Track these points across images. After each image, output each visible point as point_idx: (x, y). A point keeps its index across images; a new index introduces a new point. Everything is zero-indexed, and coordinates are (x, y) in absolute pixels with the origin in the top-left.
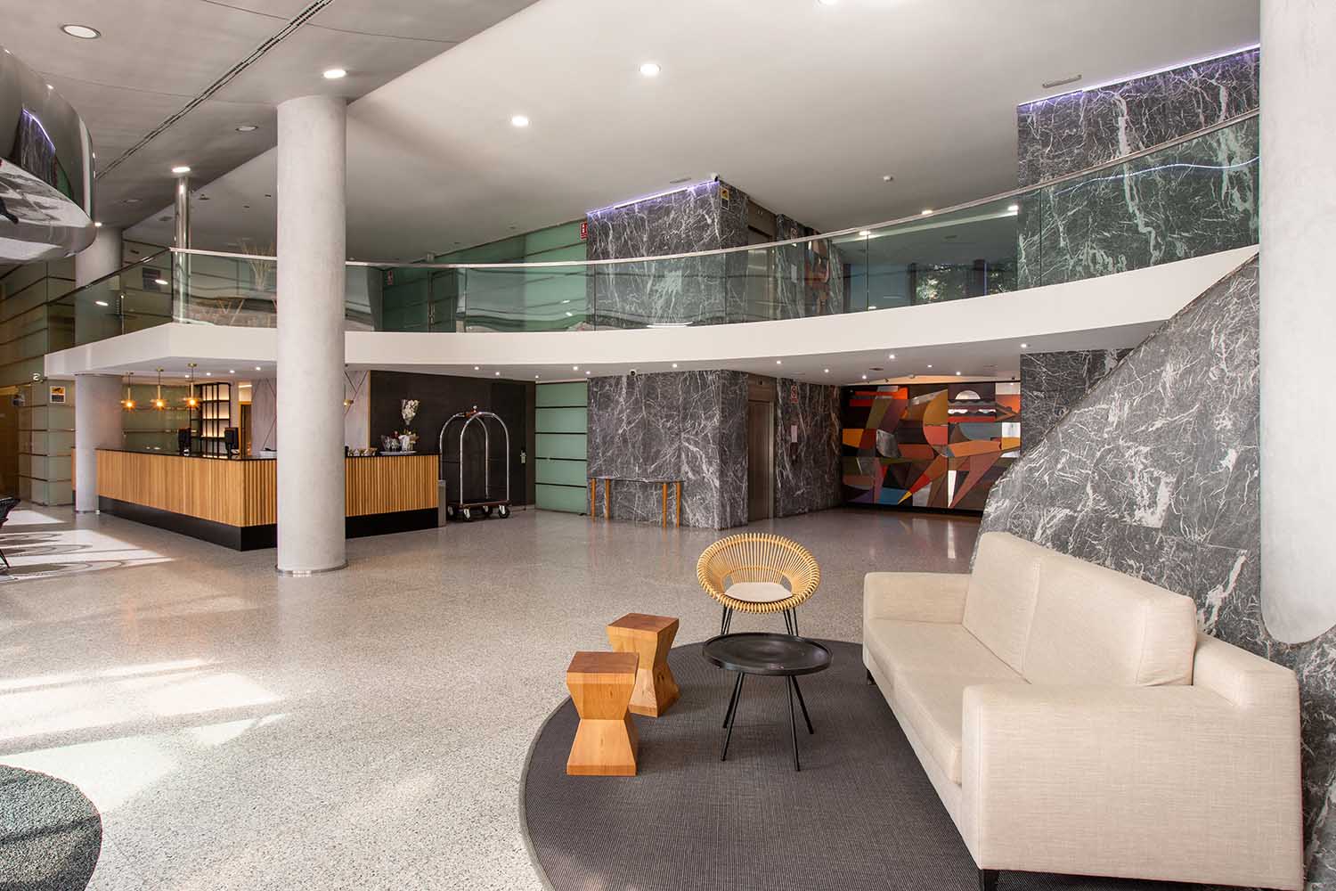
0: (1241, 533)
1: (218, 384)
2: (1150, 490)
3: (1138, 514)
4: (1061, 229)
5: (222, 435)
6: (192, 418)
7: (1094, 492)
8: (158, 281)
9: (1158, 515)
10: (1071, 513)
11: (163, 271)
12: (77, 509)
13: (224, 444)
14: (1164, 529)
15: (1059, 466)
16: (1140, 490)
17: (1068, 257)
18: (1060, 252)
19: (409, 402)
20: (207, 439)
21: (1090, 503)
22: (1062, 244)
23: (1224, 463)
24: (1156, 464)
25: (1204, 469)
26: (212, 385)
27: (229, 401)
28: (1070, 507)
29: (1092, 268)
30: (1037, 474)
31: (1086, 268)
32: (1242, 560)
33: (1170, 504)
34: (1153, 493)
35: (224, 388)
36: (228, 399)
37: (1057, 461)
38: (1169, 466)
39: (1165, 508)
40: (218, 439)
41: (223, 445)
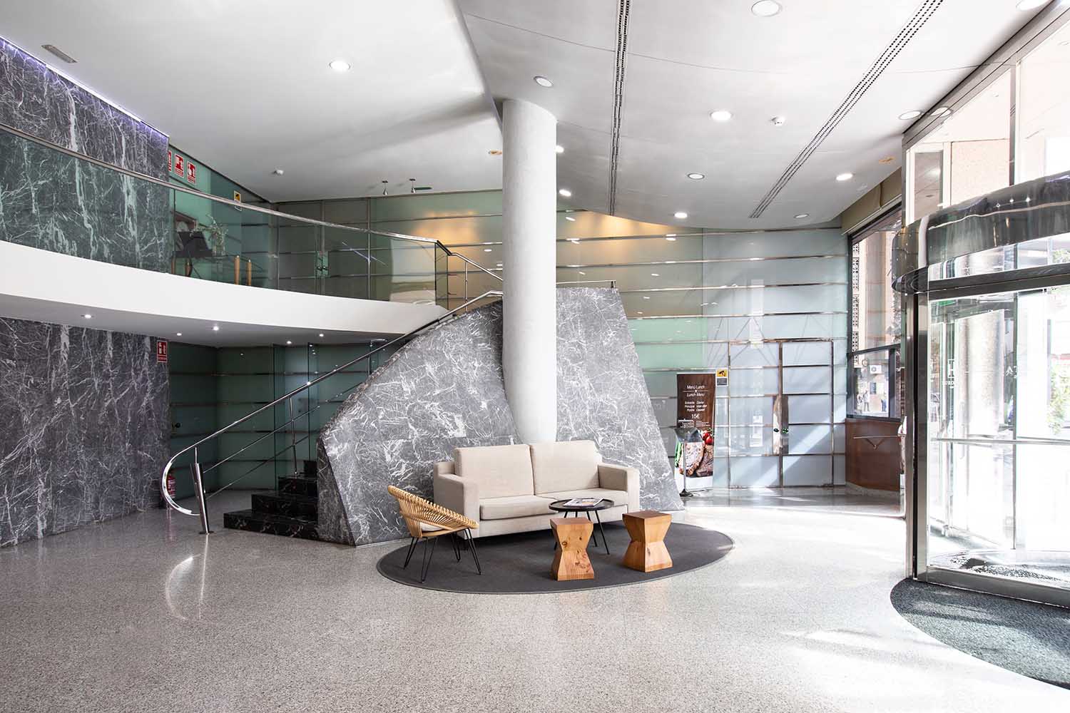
0: (506, 430)
2: (450, 422)
3: (450, 433)
4: (33, 195)
7: (415, 427)
9: (461, 432)
10: (406, 441)
14: (469, 437)
15: (380, 417)
16: (444, 422)
17: (38, 225)
18: (32, 219)
21: (416, 433)
22: (34, 211)
23: (482, 406)
24: (446, 409)
25: (475, 410)
28: (402, 437)
29: (55, 244)
30: (364, 424)
31: (51, 242)
32: (512, 439)
33: (465, 427)
34: (454, 424)
37: (377, 414)
38: (456, 411)
39: (463, 427)
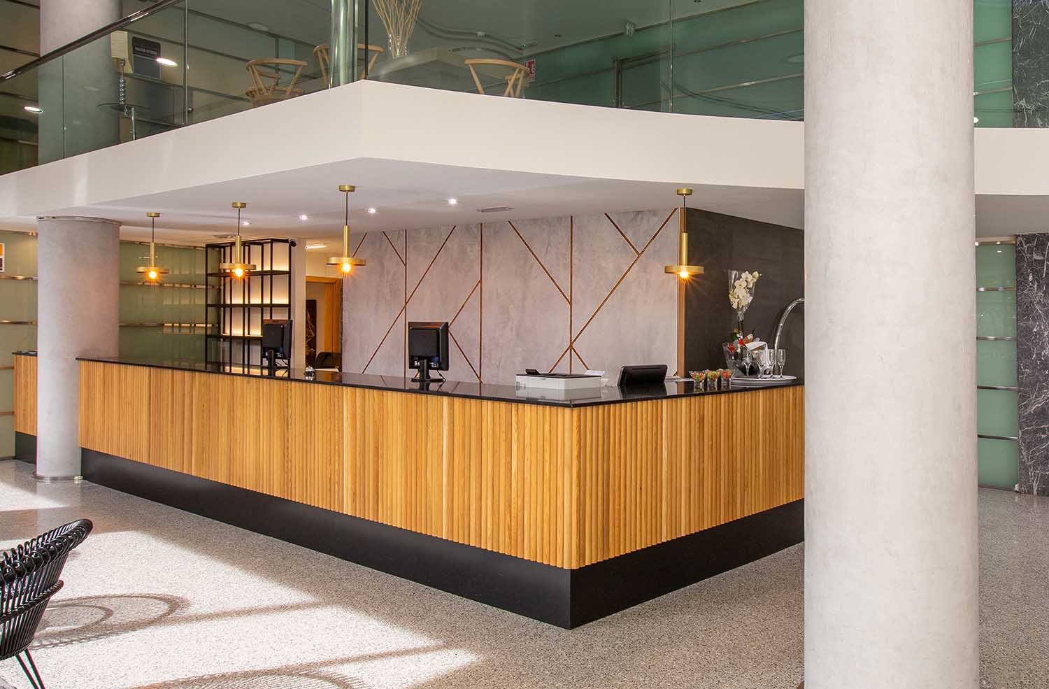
1: (273, 241)
5: (256, 332)
6: (209, 303)
8: (161, 61)
11: (163, 45)
12: (39, 473)
13: (259, 348)
19: (744, 275)
20: (231, 339)
26: (261, 244)
27: (289, 273)
35: (281, 250)
36: (287, 269)
40: (247, 341)
41: (256, 351)
